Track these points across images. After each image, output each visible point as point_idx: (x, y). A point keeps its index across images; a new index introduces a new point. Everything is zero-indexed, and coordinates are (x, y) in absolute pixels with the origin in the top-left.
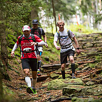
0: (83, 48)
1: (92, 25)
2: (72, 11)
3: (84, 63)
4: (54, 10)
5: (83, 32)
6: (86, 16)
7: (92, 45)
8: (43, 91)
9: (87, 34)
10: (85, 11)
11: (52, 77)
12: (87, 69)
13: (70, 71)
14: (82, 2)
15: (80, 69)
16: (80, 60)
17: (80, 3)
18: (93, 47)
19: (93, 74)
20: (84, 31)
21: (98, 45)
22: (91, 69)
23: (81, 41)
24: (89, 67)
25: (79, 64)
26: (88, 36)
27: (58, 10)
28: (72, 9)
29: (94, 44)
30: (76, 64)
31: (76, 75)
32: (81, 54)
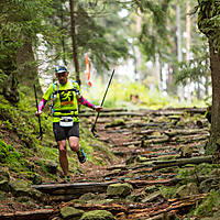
0: (143, 146)
1: (165, 87)
3: (146, 184)
5: (144, 104)
6: (150, 63)
7: (167, 138)
9: (154, 108)
12: (155, 200)
14: (144, 27)
15: (136, 200)
16: (137, 176)
17: (139, 30)
18: (168, 142)
19: (169, 214)
21: (182, 138)
22: (165, 200)
23: (139, 126)
24: (161, 196)
26: (155, 115)
29: (171, 136)
30: (126, 184)
31: (127, 214)
32: (138, 160)
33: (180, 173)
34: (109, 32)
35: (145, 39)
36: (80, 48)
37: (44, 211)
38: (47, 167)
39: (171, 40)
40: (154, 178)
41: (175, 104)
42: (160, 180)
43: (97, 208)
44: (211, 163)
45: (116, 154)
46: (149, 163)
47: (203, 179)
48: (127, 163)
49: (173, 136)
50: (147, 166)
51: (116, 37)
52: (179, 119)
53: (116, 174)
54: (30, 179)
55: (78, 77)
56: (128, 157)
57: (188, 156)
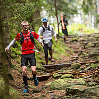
0: (85, 48)
1: (93, 25)
2: (73, 11)
3: (86, 63)
4: (56, 10)
6: (87, 16)
7: (94, 45)
8: (46, 91)
9: (89, 33)
10: (86, 11)
11: (55, 76)
12: (89, 69)
13: (72, 71)
14: (84, 2)
15: (82, 69)
16: (82, 60)
17: (82, 3)
19: (95, 74)
20: (86, 31)
22: (94, 69)
23: (83, 41)
24: (92, 68)
25: (81, 64)
26: (89, 36)
27: (60, 10)
28: (74, 9)
29: (95, 44)
30: (78, 64)
31: (79, 75)
32: (83, 54)
34: (70, 4)
36: (59, 11)
37: (47, 75)
43: (67, 73)
54: (41, 63)
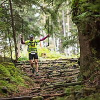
33: (66, 90)
35: (47, 27)
38: (2, 90)
39: (60, 27)
40: (54, 93)
41: (63, 57)
42: (56, 94)
44: (80, 85)
45: (35, 82)
46: (51, 86)
47: (77, 93)
48: (41, 86)
49: (63, 72)
50: (50, 87)
51: (34, 26)
52: (65, 64)
53: (36, 92)
55: (16, 46)
56: (41, 84)
57: (70, 82)
